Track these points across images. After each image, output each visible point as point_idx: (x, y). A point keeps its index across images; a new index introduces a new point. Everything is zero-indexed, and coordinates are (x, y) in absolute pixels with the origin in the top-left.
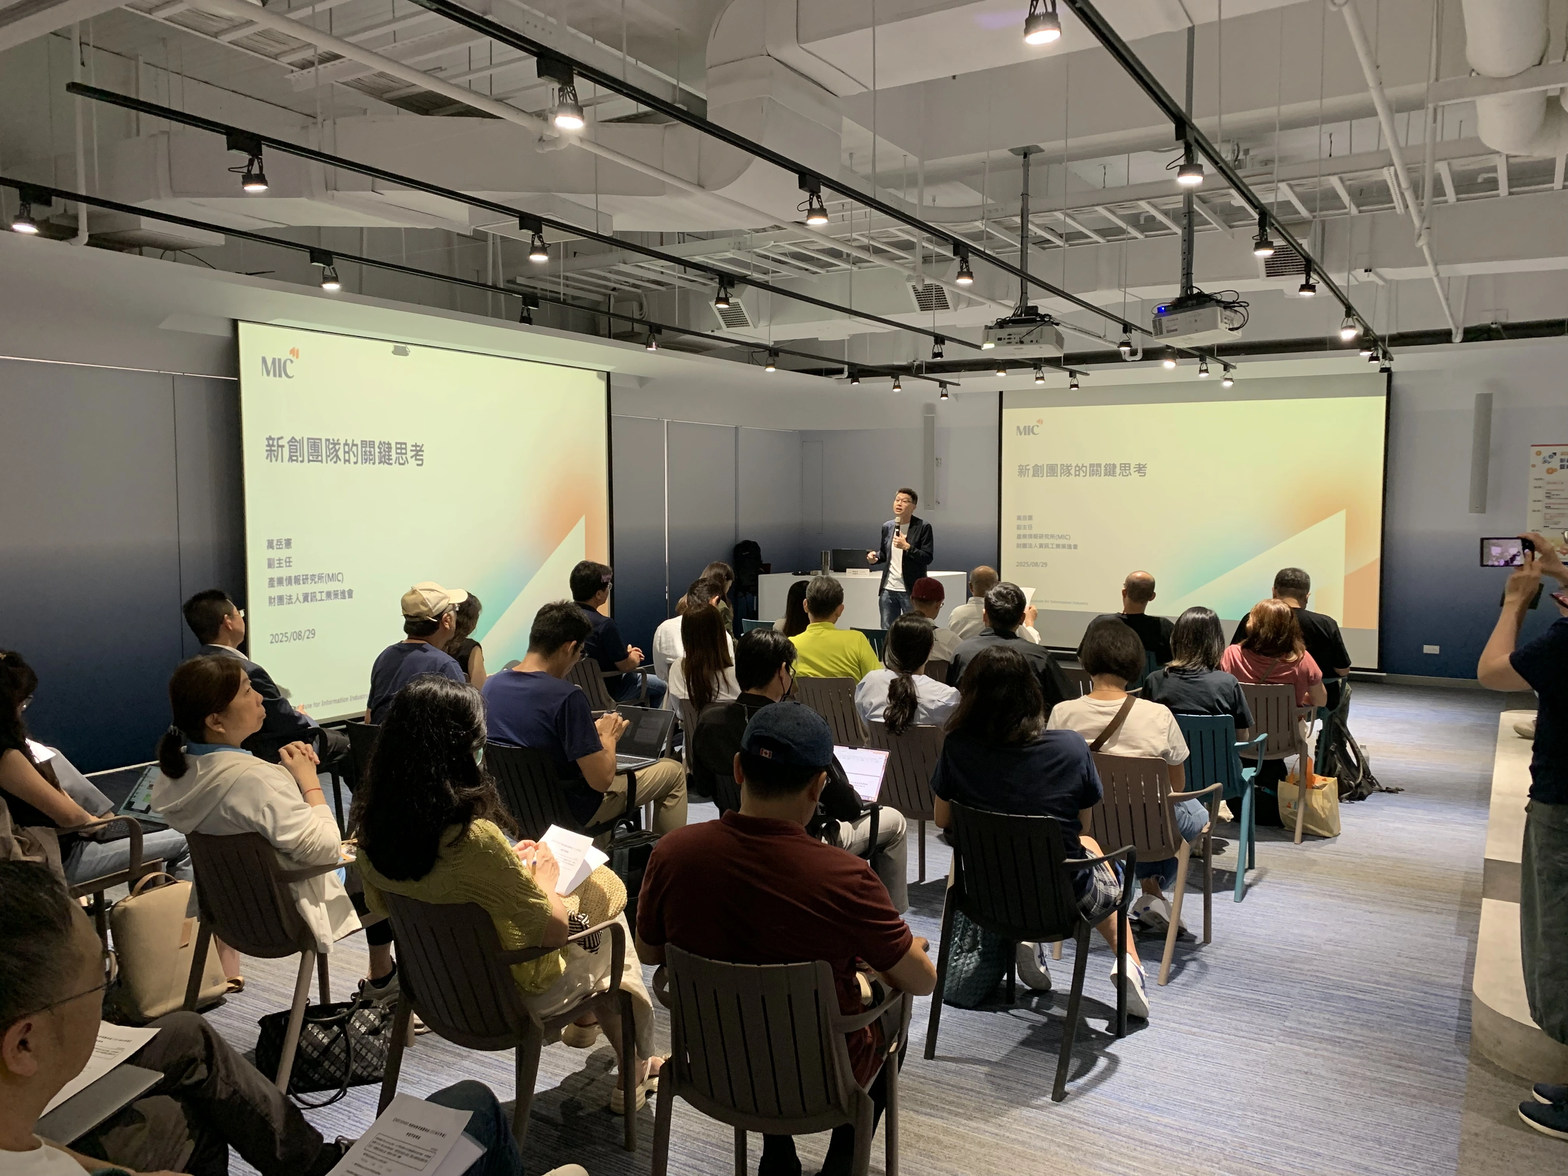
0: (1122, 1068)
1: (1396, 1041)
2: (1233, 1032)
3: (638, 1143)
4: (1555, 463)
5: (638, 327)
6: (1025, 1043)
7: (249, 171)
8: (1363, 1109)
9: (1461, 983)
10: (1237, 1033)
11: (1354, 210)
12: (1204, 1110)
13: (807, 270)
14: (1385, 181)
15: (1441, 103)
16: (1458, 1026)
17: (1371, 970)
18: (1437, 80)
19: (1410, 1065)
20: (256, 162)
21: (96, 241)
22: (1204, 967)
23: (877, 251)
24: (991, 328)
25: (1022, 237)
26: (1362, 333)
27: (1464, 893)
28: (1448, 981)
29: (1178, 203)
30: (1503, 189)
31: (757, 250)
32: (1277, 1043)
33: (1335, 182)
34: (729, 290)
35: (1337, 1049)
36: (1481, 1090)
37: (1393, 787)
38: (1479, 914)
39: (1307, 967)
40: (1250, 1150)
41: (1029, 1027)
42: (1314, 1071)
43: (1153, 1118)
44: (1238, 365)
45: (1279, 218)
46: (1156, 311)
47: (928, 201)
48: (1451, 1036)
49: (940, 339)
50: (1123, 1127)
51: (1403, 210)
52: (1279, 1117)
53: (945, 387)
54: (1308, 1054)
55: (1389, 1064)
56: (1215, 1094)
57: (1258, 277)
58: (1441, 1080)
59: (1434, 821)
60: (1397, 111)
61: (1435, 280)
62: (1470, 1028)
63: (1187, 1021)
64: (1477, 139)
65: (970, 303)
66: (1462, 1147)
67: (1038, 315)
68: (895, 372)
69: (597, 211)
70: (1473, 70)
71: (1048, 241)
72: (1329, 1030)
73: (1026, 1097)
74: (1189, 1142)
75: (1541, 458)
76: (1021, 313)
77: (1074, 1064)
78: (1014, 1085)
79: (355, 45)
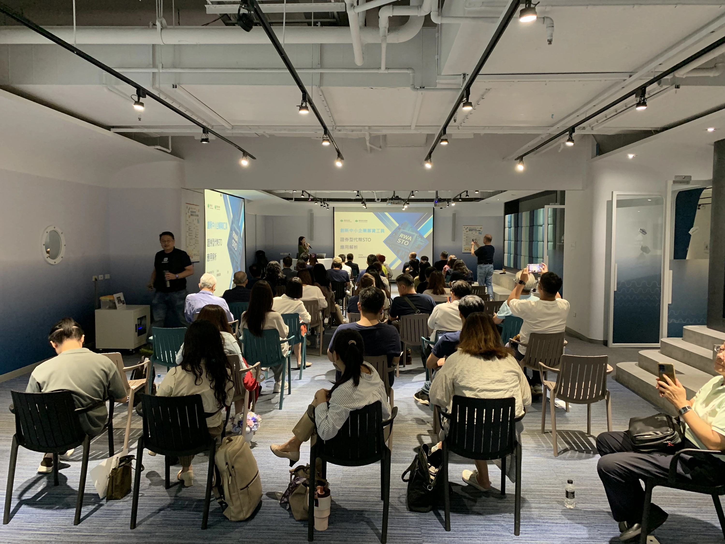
4: (468, 230)
75: (465, 228)
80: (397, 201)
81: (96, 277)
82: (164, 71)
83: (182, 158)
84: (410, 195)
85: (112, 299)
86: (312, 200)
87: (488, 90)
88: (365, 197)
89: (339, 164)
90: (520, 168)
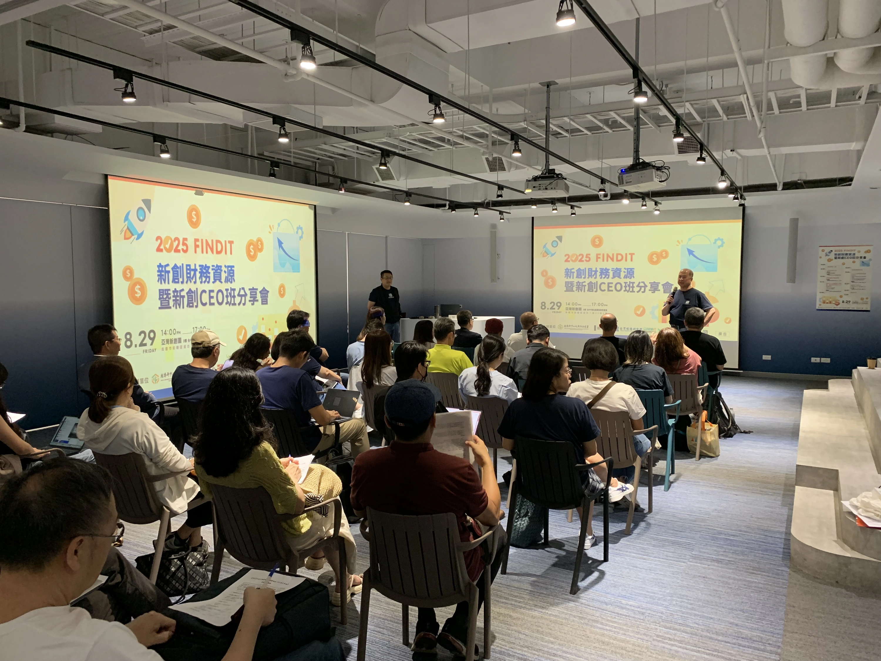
0: (607, 577)
1: (752, 561)
2: (665, 557)
3: (348, 620)
4: (832, 256)
5: (332, 180)
6: (555, 565)
7: (126, 91)
8: (734, 595)
9: (784, 530)
10: (667, 558)
11: (725, 118)
12: (651, 597)
13: (426, 149)
14: (741, 102)
15: (771, 60)
16: (784, 552)
17: (737, 525)
18: (769, 47)
19: (759, 573)
20: (129, 85)
21: (29, 129)
22: (649, 524)
23: (467, 139)
24: (529, 181)
25: (546, 131)
26: (729, 185)
27: (786, 485)
28: (777, 530)
29: (631, 113)
30: (804, 107)
31: (401, 138)
32: (688, 563)
33: (715, 102)
34: (386, 159)
35: (720, 565)
36: (795, 584)
37: (747, 431)
38: (794, 495)
39: (703, 524)
40: (676, 616)
41: (557, 557)
42: (708, 576)
43: (624, 602)
44: (663, 202)
45: (686, 122)
46: (620, 172)
47: (494, 111)
48: (780, 557)
49: (501, 187)
50: (608, 607)
51: (751, 118)
52: (690, 600)
53: (502, 215)
54: (704, 568)
55: (747, 572)
56: (656, 589)
57: (674, 154)
58: (775, 580)
59: (769, 448)
60: (748, 65)
61: (768, 156)
62: (790, 553)
63: (641, 553)
64: (790, 80)
65: (517, 167)
66: (786, 614)
67: (555, 174)
68: (475, 206)
69: (315, 115)
70: (788, 43)
71: (560, 134)
72: (715, 555)
73: (556, 593)
74: (643, 614)
75: (824, 253)
76: (546, 173)
77: (582, 575)
78: (549, 587)
79: (184, 21)
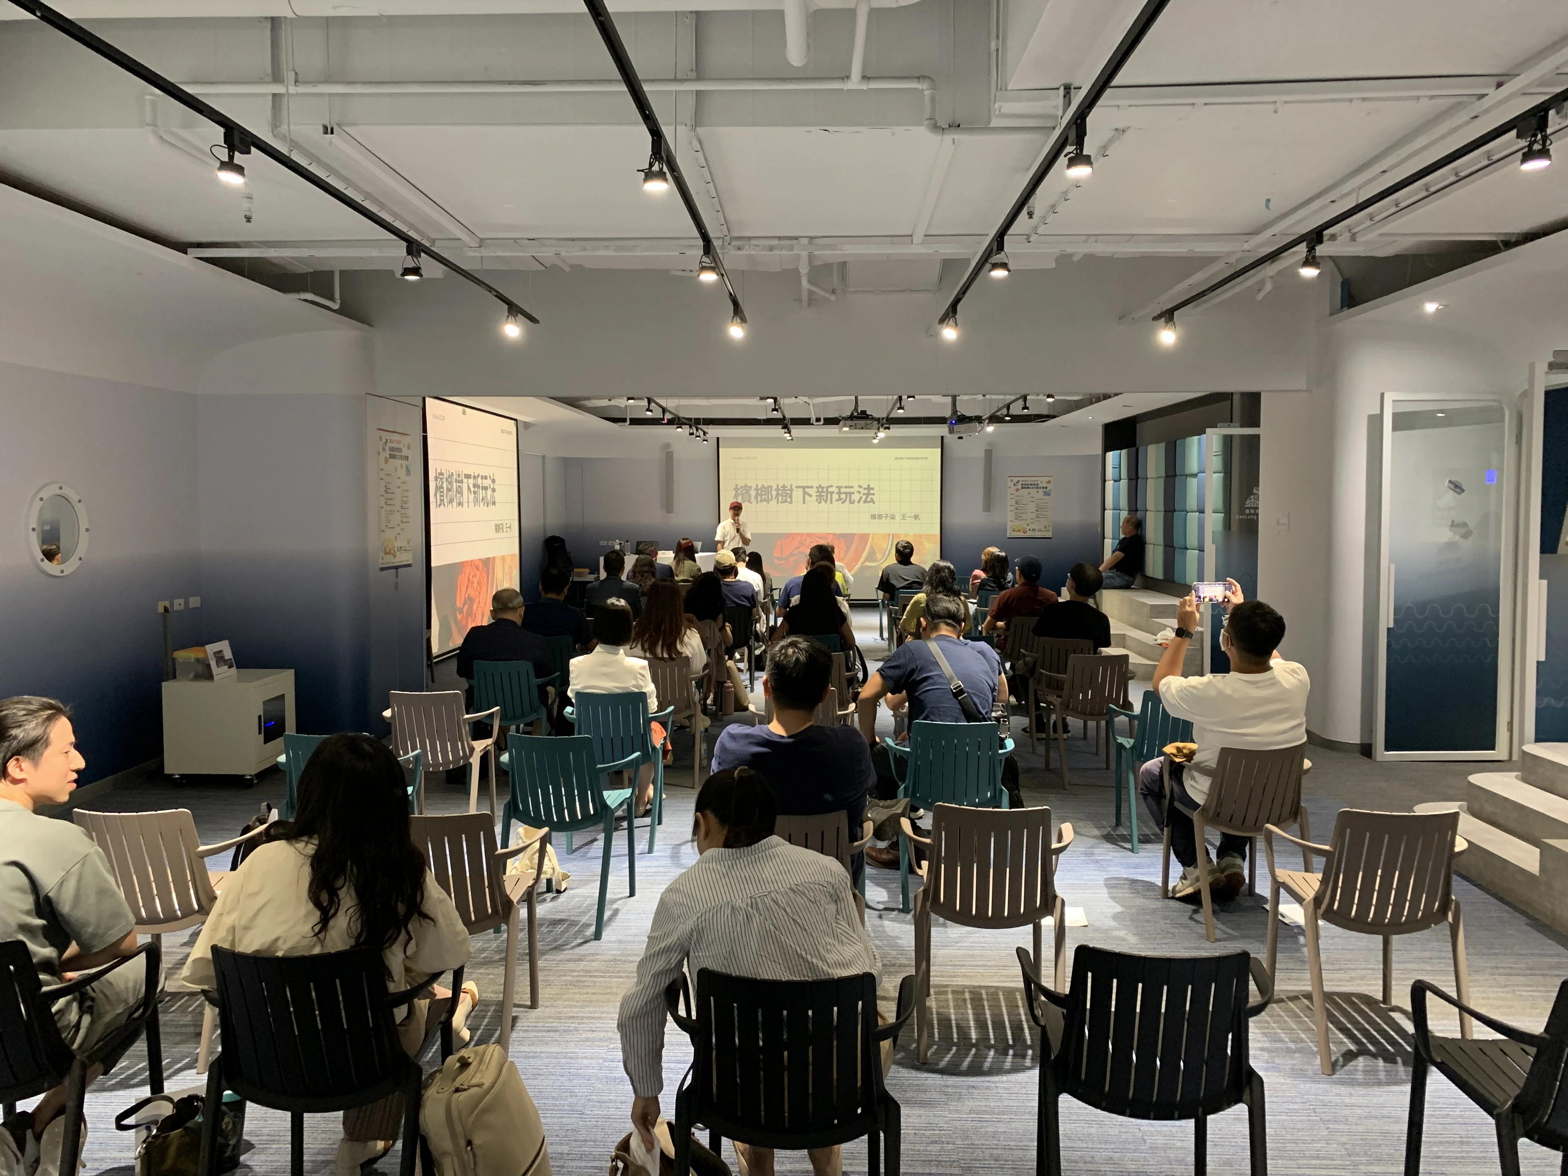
4: (1019, 486)
75: (1013, 483)
80: (862, 423)
81: (167, 604)
82: (302, 89)
83: (370, 325)
84: (892, 409)
85: (201, 656)
86: (671, 422)
87: (1121, 131)
88: (789, 415)
89: (736, 332)
90: (1167, 337)
